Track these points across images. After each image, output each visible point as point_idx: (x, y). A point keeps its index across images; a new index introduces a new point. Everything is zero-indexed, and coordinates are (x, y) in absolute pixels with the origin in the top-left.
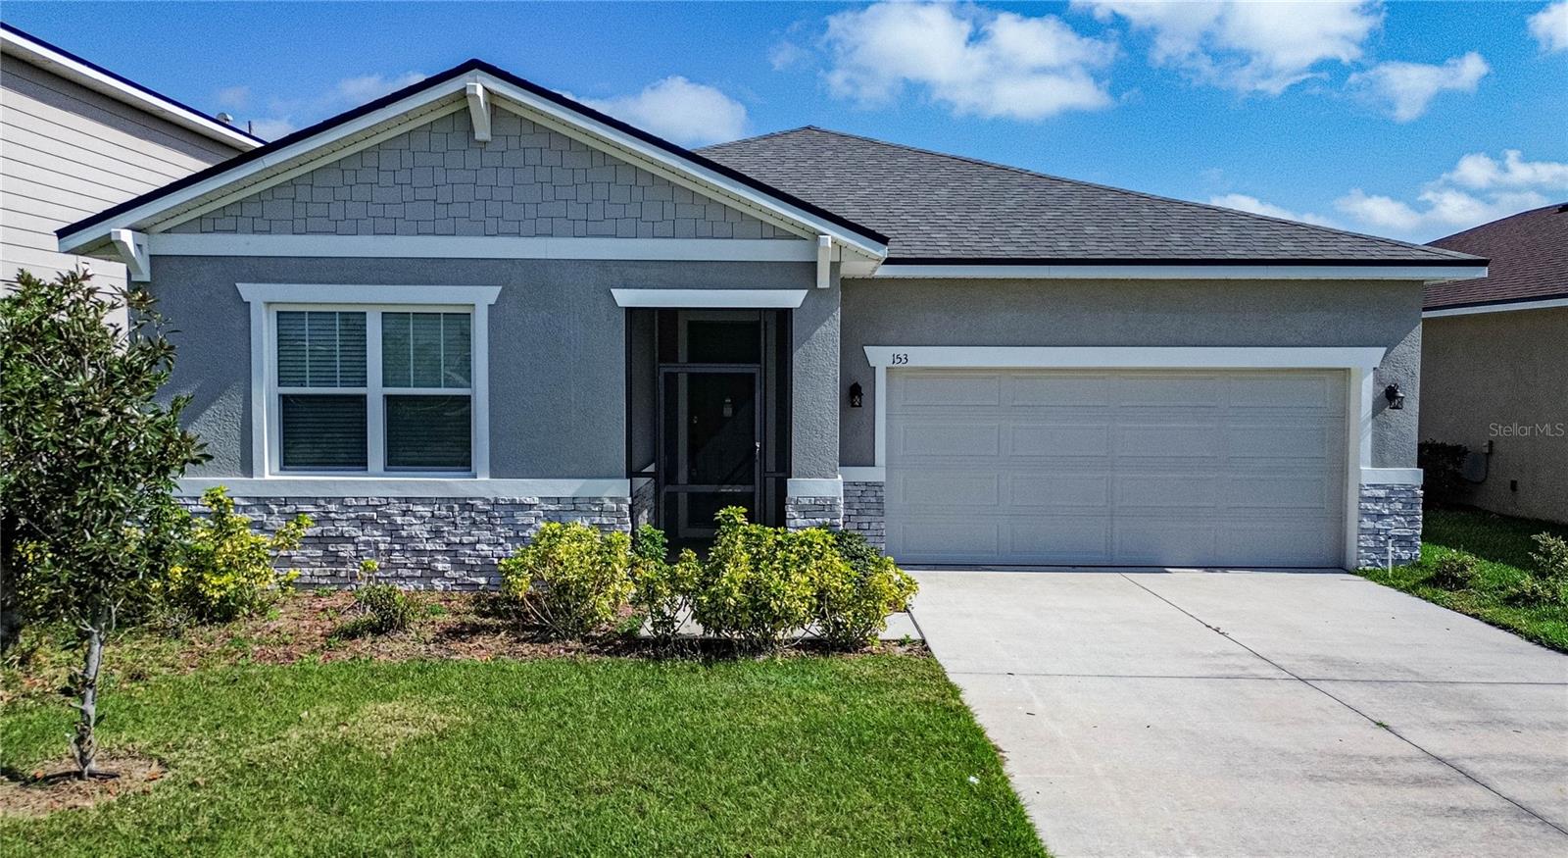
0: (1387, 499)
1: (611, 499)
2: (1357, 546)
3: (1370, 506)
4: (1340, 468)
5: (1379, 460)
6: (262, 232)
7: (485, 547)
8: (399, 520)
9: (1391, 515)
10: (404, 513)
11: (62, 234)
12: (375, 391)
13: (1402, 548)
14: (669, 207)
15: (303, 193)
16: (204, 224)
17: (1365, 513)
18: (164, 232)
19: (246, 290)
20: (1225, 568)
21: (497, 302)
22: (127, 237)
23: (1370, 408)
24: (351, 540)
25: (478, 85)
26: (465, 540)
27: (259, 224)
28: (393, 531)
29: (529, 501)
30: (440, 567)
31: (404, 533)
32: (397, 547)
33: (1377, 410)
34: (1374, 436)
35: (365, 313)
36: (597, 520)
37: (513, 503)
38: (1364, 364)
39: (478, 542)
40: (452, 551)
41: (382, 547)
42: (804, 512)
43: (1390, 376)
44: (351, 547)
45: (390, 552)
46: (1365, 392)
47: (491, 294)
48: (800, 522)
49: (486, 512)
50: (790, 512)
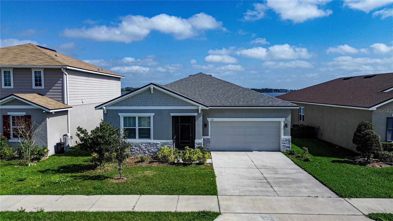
0: (286, 141)
1: (170, 143)
2: (282, 148)
3: (283, 142)
4: (279, 136)
5: (284, 135)
8: (141, 146)
9: (286, 143)
10: (141, 145)
12: (137, 128)
13: (288, 148)
14: (178, 102)
15: (127, 101)
16: (113, 105)
17: (282, 143)
18: (109, 106)
19: (119, 114)
20: (262, 151)
21: (154, 115)
22: (104, 108)
23: (283, 127)
24: (134, 149)
25: (152, 87)
26: (150, 148)
27: (121, 105)
28: (140, 147)
29: (159, 143)
30: (146, 152)
31: (141, 148)
32: (140, 150)
33: (284, 128)
34: (284, 131)
35: (135, 117)
36: (168, 146)
37: (156, 143)
38: (282, 120)
39: (152, 149)
40: (148, 150)
41: (138, 150)
42: (197, 144)
43: (286, 122)
44: (134, 150)
45: (139, 150)
46: (282, 125)
47: (153, 114)
48: (197, 146)
49: (153, 145)
50: (195, 144)
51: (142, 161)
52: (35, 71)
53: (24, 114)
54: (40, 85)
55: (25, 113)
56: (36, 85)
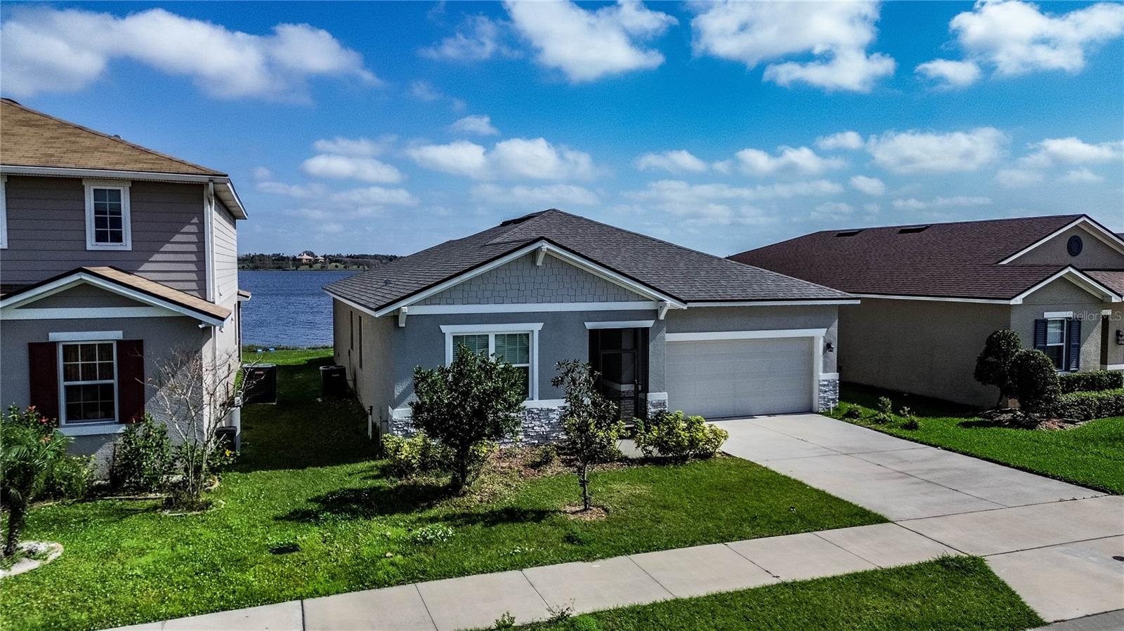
0: (828, 385)
2: (818, 403)
3: (822, 388)
4: (810, 373)
5: (825, 371)
6: (450, 304)
7: (537, 428)
9: (829, 391)
13: (832, 403)
14: (605, 289)
15: (467, 288)
16: (425, 302)
17: (821, 391)
19: (444, 328)
20: (774, 414)
21: (542, 328)
22: (405, 309)
23: (822, 351)
25: (546, 246)
26: (530, 425)
27: (449, 301)
29: (554, 408)
33: (824, 352)
34: (823, 361)
35: (488, 336)
37: (548, 409)
38: (819, 335)
39: (535, 426)
42: (654, 406)
43: (828, 339)
46: (820, 346)
47: (538, 327)
48: (653, 410)
49: (537, 414)
50: (649, 406)
51: (550, 460)
52: (95, 188)
53: (118, 335)
54: (117, 238)
55: (121, 332)
56: (100, 237)
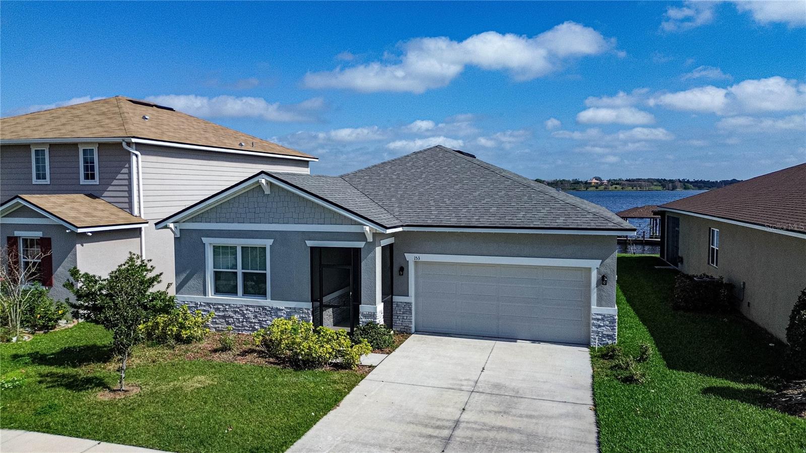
0: (602, 320)
1: (305, 309)
2: (591, 337)
3: (595, 322)
4: (588, 306)
5: (599, 304)
6: (208, 222)
7: (269, 322)
8: (245, 312)
9: (604, 326)
10: (247, 310)
11: (156, 224)
12: (240, 271)
13: (609, 339)
14: (323, 215)
16: (193, 220)
17: (594, 325)
18: (184, 222)
19: (204, 240)
21: (273, 244)
22: (172, 226)
23: (595, 283)
24: (232, 317)
25: (264, 179)
26: (264, 319)
27: (208, 220)
28: (243, 315)
29: (281, 308)
30: (256, 327)
31: (247, 316)
32: (245, 320)
33: (598, 285)
34: (597, 295)
35: (236, 247)
36: (301, 316)
37: (277, 308)
38: (594, 264)
39: (267, 320)
40: (260, 322)
41: (241, 320)
42: (365, 316)
43: (603, 270)
44: (232, 319)
45: (243, 322)
46: (594, 277)
47: (271, 242)
48: (364, 320)
49: (269, 311)
50: (361, 316)
51: (225, 349)
52: (84, 148)
53: (39, 234)
54: (93, 177)
55: (41, 232)
56: (86, 177)
